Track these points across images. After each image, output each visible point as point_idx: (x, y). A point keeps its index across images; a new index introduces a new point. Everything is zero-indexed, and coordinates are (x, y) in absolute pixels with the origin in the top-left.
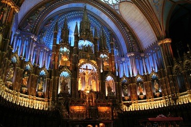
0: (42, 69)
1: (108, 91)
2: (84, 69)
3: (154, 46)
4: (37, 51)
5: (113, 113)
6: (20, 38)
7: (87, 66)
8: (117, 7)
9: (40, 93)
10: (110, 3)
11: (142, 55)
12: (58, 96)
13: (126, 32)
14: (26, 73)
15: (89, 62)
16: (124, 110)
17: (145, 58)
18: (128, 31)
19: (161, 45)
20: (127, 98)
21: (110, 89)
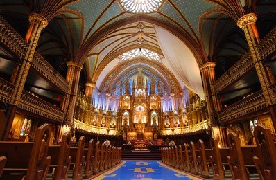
0: (113, 112)
2: (138, 109)
5: (154, 136)
6: (100, 96)
8: (160, 62)
9: (113, 126)
10: (156, 60)
11: (182, 94)
14: (104, 116)
16: (163, 135)
17: (183, 96)
18: (170, 77)
20: (167, 126)
21: (154, 120)
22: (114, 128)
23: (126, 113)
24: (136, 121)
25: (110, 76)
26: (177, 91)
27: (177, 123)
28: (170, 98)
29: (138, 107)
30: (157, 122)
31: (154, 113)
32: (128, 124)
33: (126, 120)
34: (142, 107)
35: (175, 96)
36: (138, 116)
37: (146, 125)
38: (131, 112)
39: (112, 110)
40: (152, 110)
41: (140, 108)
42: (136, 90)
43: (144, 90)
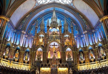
0: (27, 48)
1: (68, 58)
2: (52, 45)
3: (98, 23)
4: (28, 39)
5: (69, 72)
6: (16, 33)
7: (54, 44)
8: (72, 5)
9: (26, 61)
10: (68, 3)
11: (93, 31)
12: (35, 62)
13: (81, 18)
14: (18, 51)
15: (54, 41)
16: (79, 70)
17: (95, 33)
18: (82, 17)
19: (102, 21)
20: (82, 61)
21: (69, 56)
22: (28, 63)
23: (40, 49)
24: (49, 57)
25: (27, 17)
26: (89, 29)
27: (92, 58)
28: (82, 36)
29: (53, 43)
30: (72, 57)
31: (69, 49)
32: (42, 60)
33: (39, 56)
34: (56, 44)
35: (87, 33)
36: (52, 52)
37: (60, 61)
38: (45, 48)
39: (26, 46)
40: (66, 46)
41: (54, 45)
42: (50, 28)
43: (58, 28)
